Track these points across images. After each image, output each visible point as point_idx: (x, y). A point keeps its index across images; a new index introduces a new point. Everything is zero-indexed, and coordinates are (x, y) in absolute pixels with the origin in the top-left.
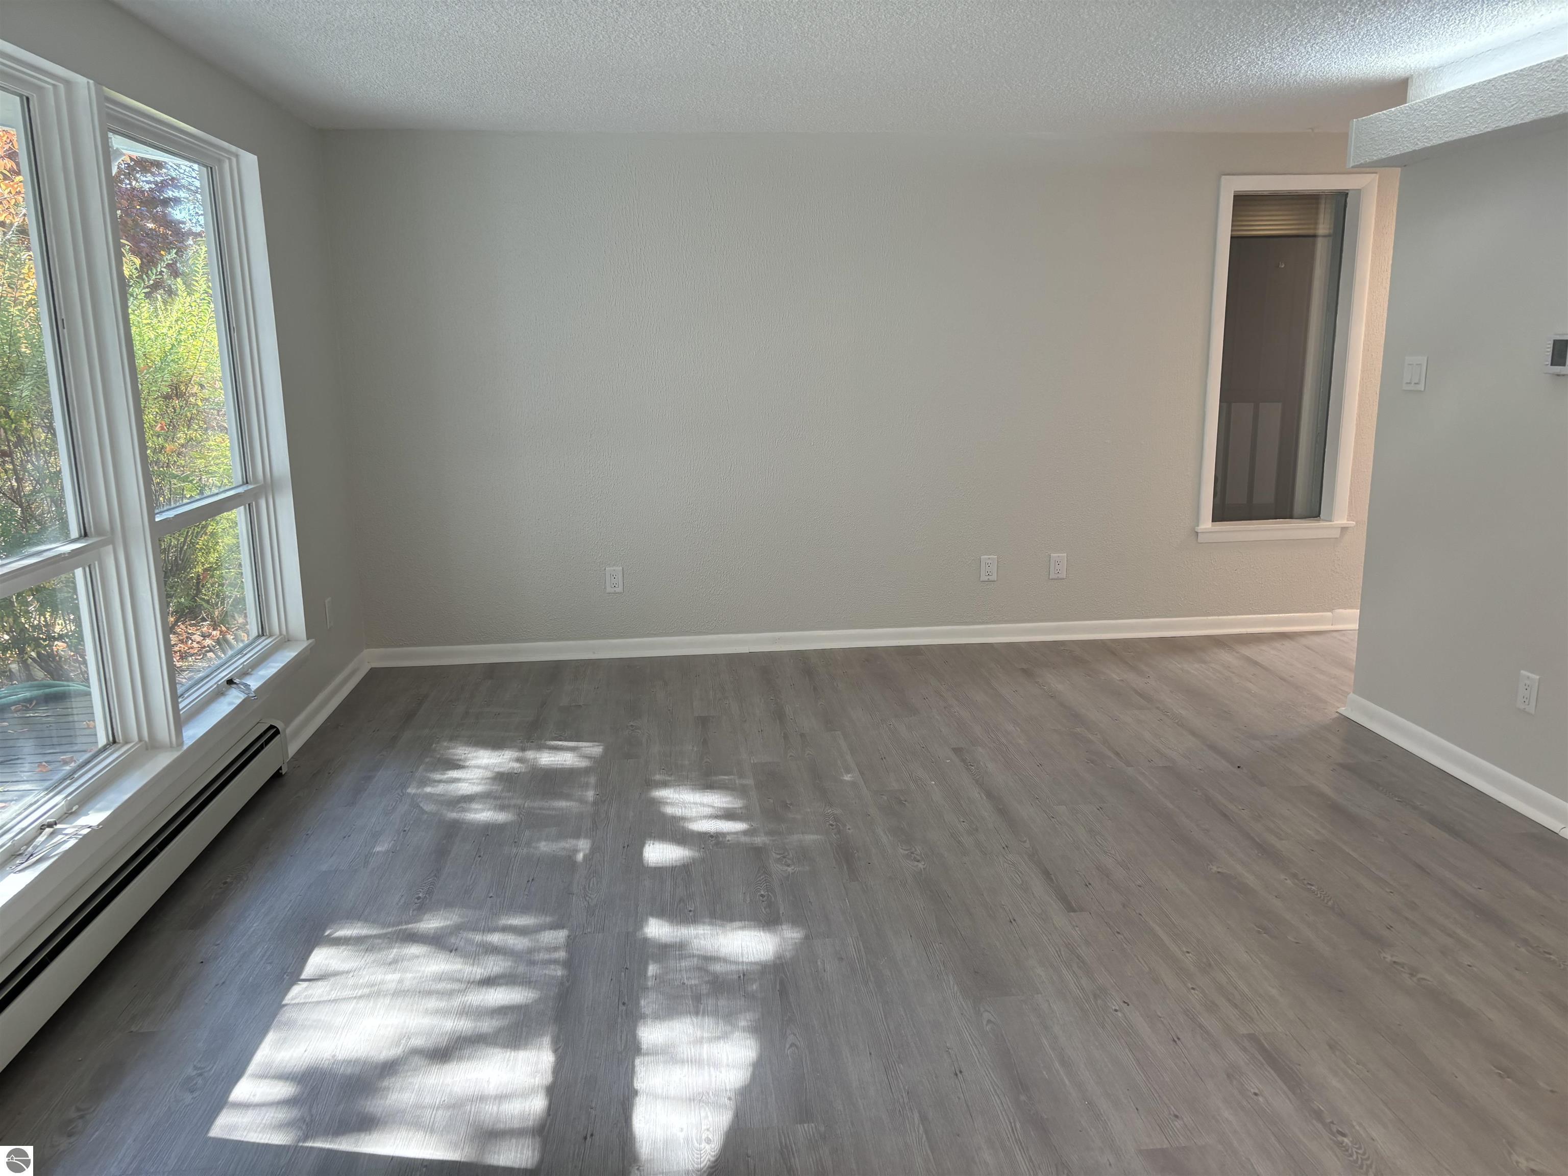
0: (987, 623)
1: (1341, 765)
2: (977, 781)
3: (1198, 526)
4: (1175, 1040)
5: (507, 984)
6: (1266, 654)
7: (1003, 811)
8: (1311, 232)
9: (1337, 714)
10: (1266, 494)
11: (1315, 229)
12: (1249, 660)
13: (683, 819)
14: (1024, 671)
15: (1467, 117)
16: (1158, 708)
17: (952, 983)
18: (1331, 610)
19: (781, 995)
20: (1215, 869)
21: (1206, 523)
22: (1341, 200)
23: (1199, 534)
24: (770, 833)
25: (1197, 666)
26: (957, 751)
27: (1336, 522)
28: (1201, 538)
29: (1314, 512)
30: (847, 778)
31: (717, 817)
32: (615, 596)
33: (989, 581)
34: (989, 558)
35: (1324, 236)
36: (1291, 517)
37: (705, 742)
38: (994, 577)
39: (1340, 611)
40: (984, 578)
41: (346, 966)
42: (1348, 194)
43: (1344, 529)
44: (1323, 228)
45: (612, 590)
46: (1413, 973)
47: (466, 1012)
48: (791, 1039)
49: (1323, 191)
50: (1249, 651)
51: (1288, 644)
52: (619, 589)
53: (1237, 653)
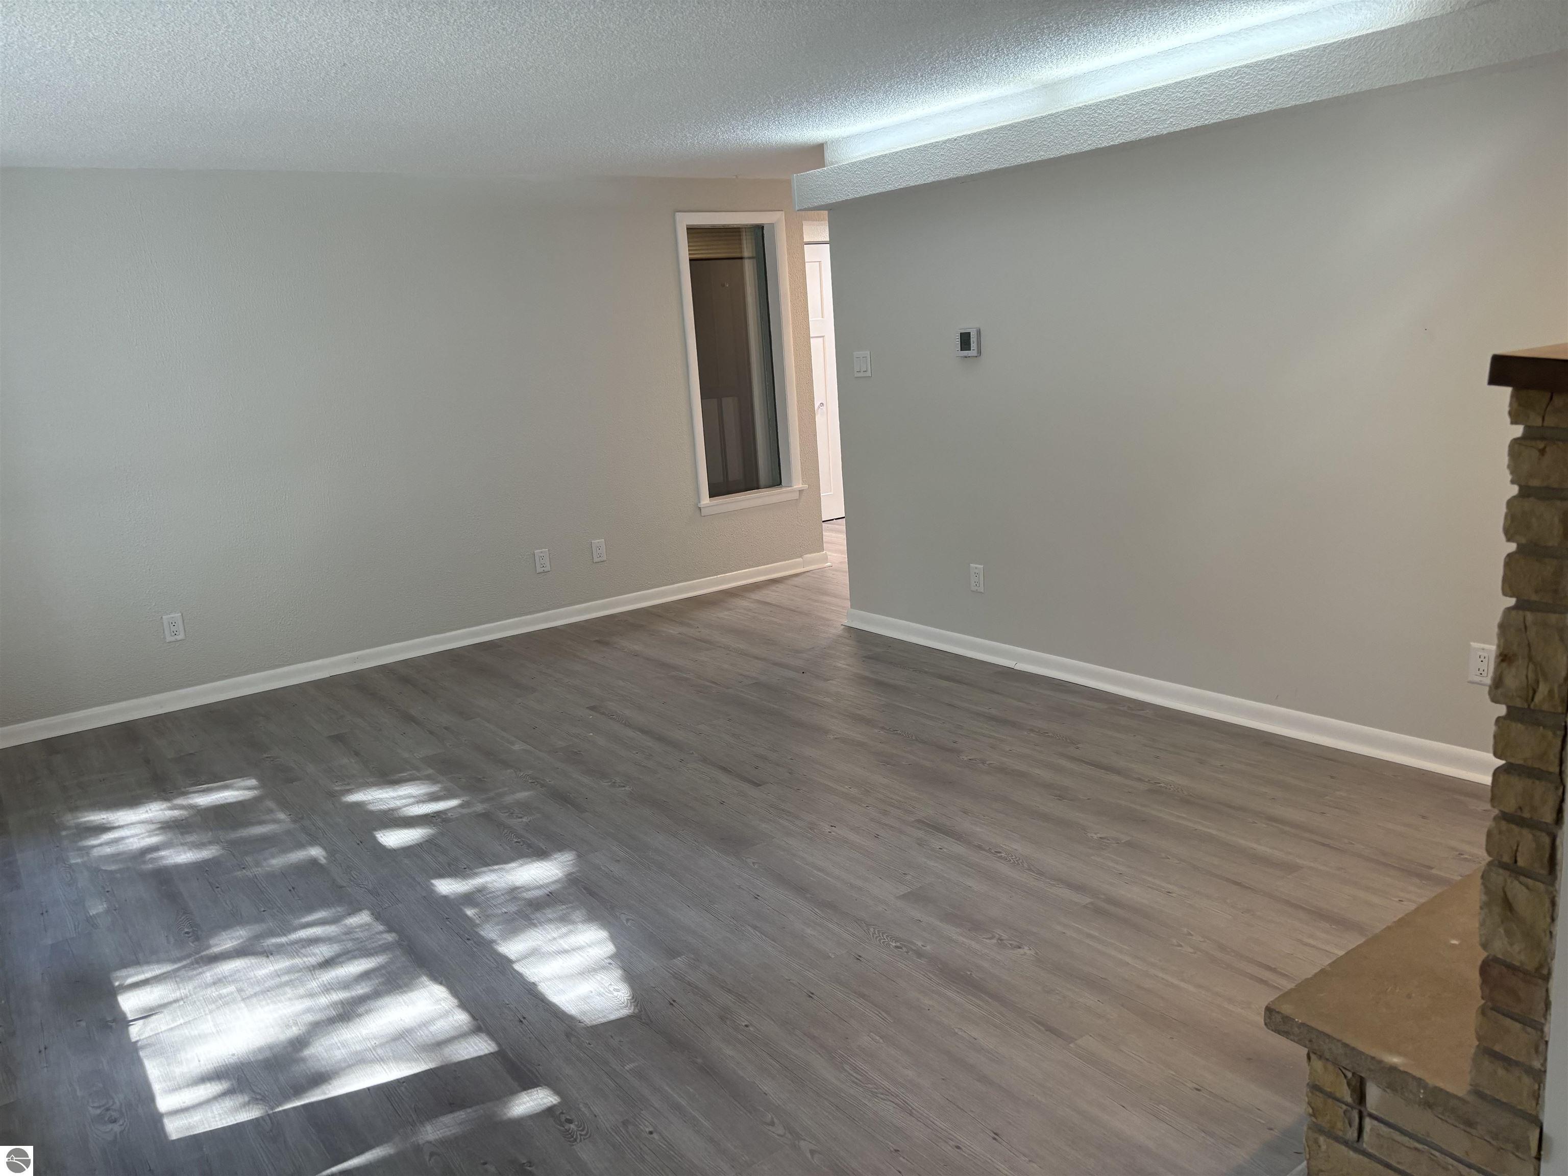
0: (548, 610)
1: (865, 657)
2: (625, 724)
3: (700, 502)
4: (877, 836)
5: (349, 959)
6: (770, 595)
7: (660, 739)
8: (738, 255)
9: (843, 627)
10: (736, 473)
11: (741, 252)
12: (759, 602)
13: (393, 810)
14: (598, 642)
15: (884, 177)
16: (720, 647)
17: (711, 850)
18: (801, 556)
19: (590, 895)
20: (832, 737)
21: (706, 500)
22: (759, 230)
23: (702, 510)
24: (482, 802)
25: (726, 613)
26: (592, 708)
27: (795, 487)
28: (704, 512)
29: (776, 481)
30: (516, 747)
31: (423, 802)
32: (177, 645)
33: (544, 572)
34: (542, 552)
35: (749, 258)
36: (758, 487)
37: (357, 754)
38: (548, 568)
39: (808, 556)
40: (539, 570)
41: (177, 994)
42: (763, 227)
43: (801, 491)
44: (747, 251)
45: (173, 639)
46: (983, 762)
47: (327, 989)
48: (623, 917)
49: (744, 225)
50: (757, 596)
51: (781, 587)
52: (181, 636)
53: (749, 598)
